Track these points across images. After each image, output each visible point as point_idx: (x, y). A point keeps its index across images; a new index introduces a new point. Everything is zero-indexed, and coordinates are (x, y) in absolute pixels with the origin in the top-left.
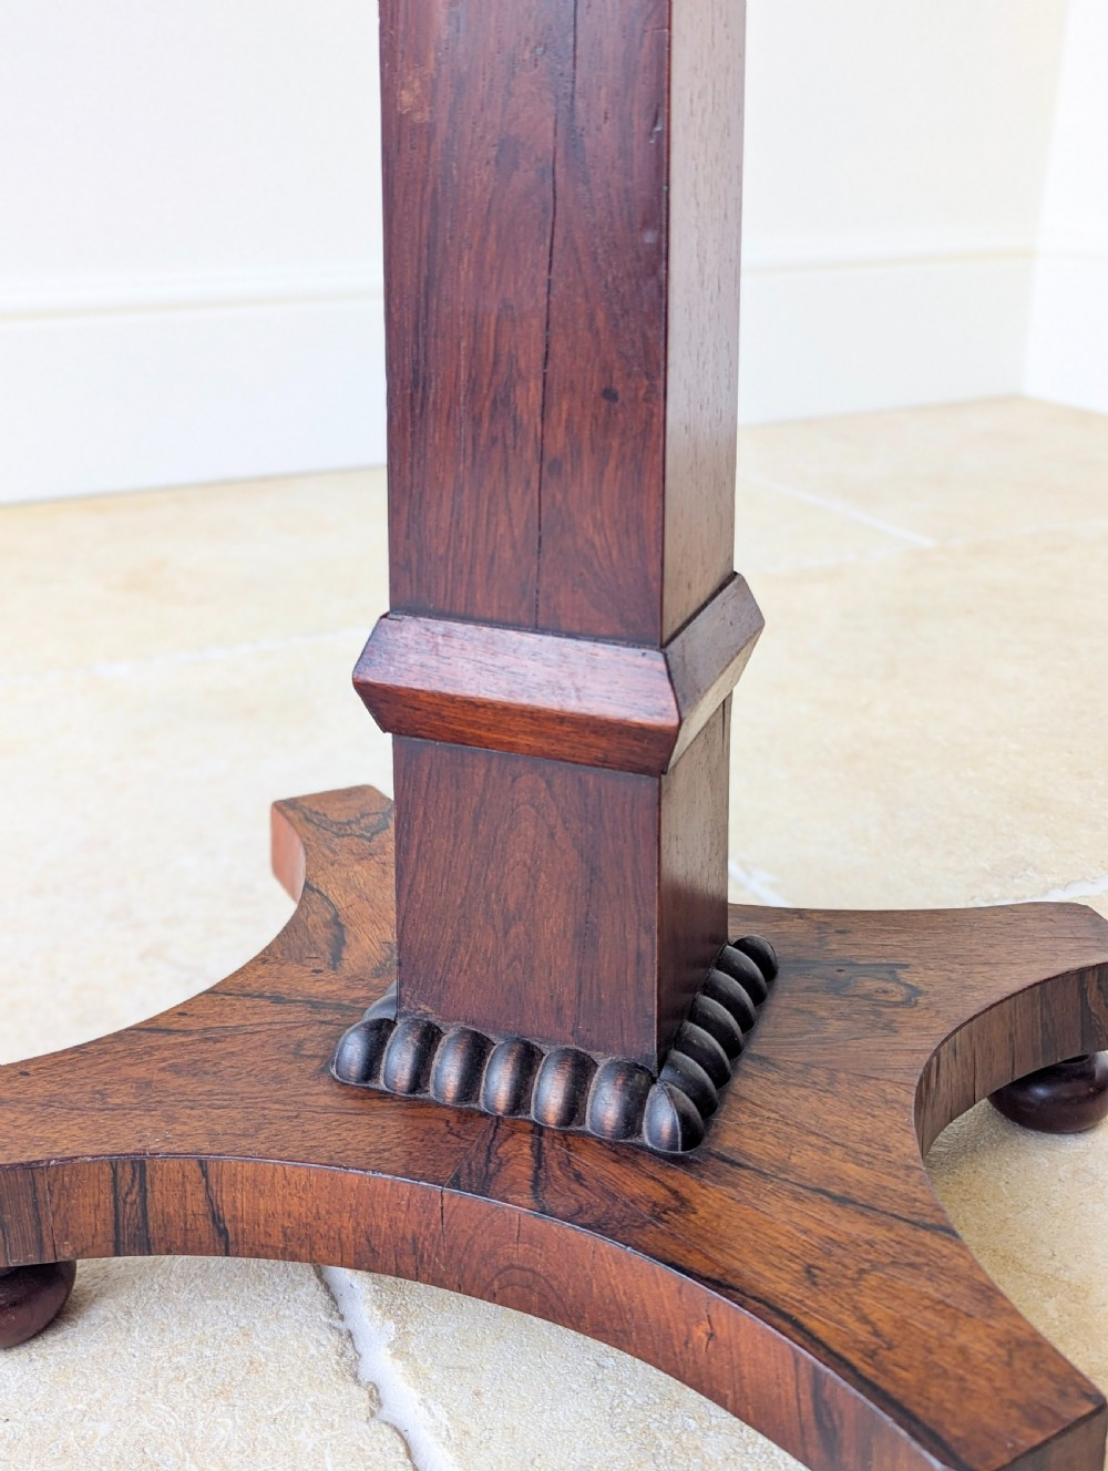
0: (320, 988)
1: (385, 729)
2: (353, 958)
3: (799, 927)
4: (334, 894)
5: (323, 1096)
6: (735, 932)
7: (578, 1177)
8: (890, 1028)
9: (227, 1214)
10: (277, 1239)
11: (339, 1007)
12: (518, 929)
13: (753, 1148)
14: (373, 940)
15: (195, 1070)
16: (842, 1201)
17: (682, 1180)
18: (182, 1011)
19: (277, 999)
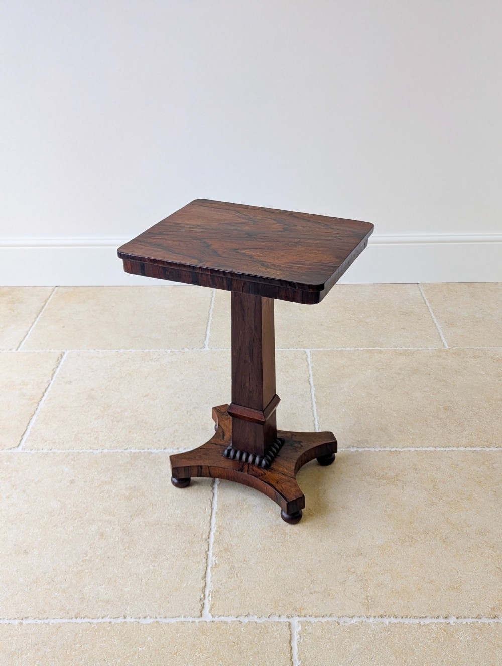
0: (221, 443)
2: (226, 438)
3: (289, 434)
4: (223, 426)
5: (222, 459)
7: (253, 470)
8: (297, 452)
9: (211, 473)
10: (217, 476)
11: (224, 446)
12: (247, 440)
13: (275, 467)
14: (228, 435)
15: (206, 454)
16: (283, 474)
17: (265, 471)
18: (203, 446)
19: (216, 444)
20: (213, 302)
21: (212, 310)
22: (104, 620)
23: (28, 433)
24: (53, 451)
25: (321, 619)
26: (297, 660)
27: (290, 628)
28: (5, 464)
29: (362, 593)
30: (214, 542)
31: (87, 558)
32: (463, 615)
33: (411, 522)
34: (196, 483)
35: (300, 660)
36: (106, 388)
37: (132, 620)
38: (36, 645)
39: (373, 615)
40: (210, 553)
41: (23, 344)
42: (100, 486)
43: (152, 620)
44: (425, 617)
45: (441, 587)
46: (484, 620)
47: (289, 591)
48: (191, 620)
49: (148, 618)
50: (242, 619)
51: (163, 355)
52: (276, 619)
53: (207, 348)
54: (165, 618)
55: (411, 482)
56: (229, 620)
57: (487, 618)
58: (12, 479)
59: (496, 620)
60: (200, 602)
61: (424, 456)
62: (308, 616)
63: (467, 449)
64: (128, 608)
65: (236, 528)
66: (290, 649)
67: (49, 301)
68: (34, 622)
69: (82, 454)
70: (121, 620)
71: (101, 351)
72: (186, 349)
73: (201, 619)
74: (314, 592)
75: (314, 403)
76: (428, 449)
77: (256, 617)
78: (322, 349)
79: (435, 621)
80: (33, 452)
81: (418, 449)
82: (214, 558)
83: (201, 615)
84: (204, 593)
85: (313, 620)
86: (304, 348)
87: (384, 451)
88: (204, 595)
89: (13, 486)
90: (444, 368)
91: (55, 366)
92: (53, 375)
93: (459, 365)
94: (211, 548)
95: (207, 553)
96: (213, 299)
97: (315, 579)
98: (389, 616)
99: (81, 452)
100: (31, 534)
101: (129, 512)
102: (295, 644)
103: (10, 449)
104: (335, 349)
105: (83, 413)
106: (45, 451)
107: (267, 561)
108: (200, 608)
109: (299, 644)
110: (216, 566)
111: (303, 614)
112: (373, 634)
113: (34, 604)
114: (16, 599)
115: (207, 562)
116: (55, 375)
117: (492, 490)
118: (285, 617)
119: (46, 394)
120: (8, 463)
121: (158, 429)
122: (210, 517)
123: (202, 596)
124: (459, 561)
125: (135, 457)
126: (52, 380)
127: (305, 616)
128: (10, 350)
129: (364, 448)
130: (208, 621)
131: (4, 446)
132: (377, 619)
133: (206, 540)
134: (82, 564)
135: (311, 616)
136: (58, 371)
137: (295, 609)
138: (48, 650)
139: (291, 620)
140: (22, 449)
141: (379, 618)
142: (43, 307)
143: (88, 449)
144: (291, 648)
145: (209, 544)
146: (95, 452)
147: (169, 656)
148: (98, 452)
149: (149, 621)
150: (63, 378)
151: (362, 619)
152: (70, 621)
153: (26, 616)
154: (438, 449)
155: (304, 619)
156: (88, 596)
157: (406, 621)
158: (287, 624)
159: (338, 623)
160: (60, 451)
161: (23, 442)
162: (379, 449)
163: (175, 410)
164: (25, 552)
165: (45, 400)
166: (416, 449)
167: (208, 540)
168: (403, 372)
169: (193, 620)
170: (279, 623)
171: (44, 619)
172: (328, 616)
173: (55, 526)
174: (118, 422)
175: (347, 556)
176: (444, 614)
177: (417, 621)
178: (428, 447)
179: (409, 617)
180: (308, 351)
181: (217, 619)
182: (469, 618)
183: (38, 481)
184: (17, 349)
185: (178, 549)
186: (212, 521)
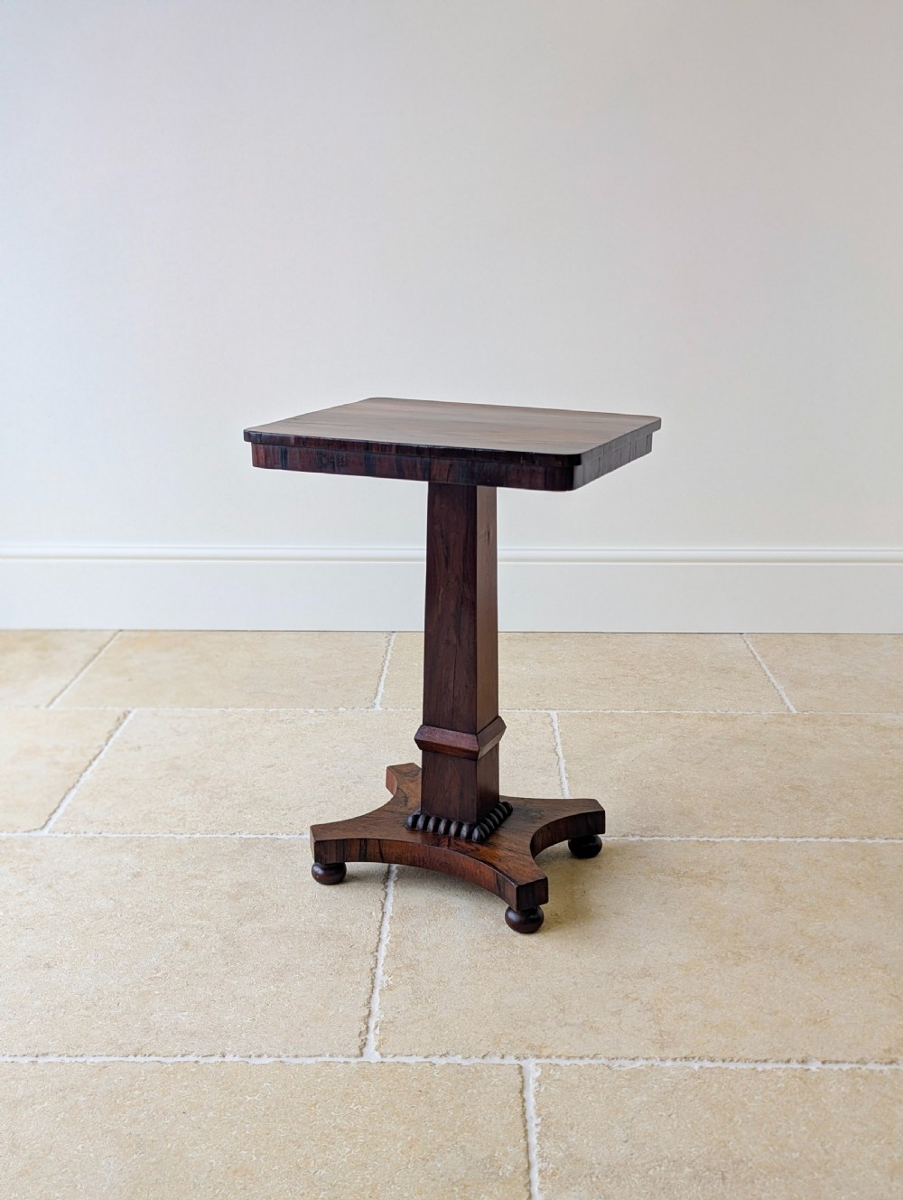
0: (402, 809)
1: (420, 749)
2: (409, 804)
3: (522, 801)
4: (405, 791)
5: (404, 830)
6: (501, 801)
7: (457, 845)
8: (532, 822)
9: (384, 852)
10: (394, 859)
11: (406, 813)
12: (447, 794)
14: (415, 801)
15: (375, 824)
16: (510, 850)
17: (479, 846)
18: (370, 814)
19: (392, 812)
20: (390, 651)
21: (387, 662)
22: (185, 1059)
23: (61, 811)
24: (104, 834)
25: (577, 1061)
26: (535, 1117)
27: (521, 1073)
28: (18, 850)
29: (651, 1027)
30: (387, 956)
31: (158, 975)
32: (834, 1058)
33: (736, 934)
34: (356, 878)
35: (539, 1116)
36: (200, 756)
37: (236, 1059)
38: (61, 1090)
39: (672, 1056)
40: (379, 972)
41: (58, 700)
42: (184, 880)
43: (271, 1060)
44: (765, 1061)
45: (793, 1021)
46: (871, 1066)
47: (520, 1023)
48: (342, 1060)
49: (265, 1056)
50: (434, 1060)
51: (302, 716)
52: (497, 1060)
53: (378, 708)
54: (296, 1056)
55: (736, 881)
56: (412, 1060)
57: (876, 1062)
58: (30, 870)
59: (894, 1066)
60: (359, 1035)
61: (758, 848)
62: (553, 1057)
63: (833, 840)
64: (230, 1043)
65: (425, 938)
66: (521, 1101)
67: (106, 649)
68: (59, 1059)
69: (156, 839)
70: (217, 1059)
71: (193, 709)
72: (342, 709)
73: (359, 1060)
74: (566, 1024)
75: (564, 778)
76: (765, 840)
77: (460, 1057)
78: (576, 712)
79: (784, 1066)
80: (69, 835)
81: (748, 840)
82: (386, 978)
83: (362, 1055)
84: (367, 1023)
85: (563, 1062)
86: (546, 709)
87: (688, 841)
88: (367, 1028)
89: (31, 880)
90: (790, 737)
91: (113, 728)
92: (108, 739)
93: (816, 734)
94: (380, 965)
95: (374, 971)
96: (390, 648)
97: (566, 1007)
98: (699, 1059)
99: (153, 836)
100: (58, 942)
101: (236, 915)
102: (530, 1096)
103: (29, 832)
104: (601, 711)
105: (160, 787)
106: (91, 834)
107: (480, 983)
108: (359, 1043)
109: (537, 1095)
110: (390, 988)
111: (545, 1052)
112: (672, 1082)
113: (59, 1036)
114: (27, 1029)
115: (373, 983)
116: (112, 740)
117: (879, 894)
118: (513, 1057)
119: (95, 763)
120: (24, 850)
121: (290, 809)
122: (379, 924)
123: (364, 1028)
124: (824, 986)
125: (247, 844)
126: (106, 744)
127: (549, 1057)
128: (37, 707)
129: (653, 836)
130: (372, 1062)
131: (19, 827)
132: (678, 1063)
133: (372, 953)
134: (149, 982)
135: (560, 1056)
136: (117, 734)
137: (531, 1047)
138: (82, 1099)
139: (523, 1063)
140: (50, 832)
141: (681, 1060)
142: (95, 656)
143: (165, 833)
144: (524, 1100)
145: (377, 959)
146: (178, 837)
147: (301, 1109)
148: (183, 837)
149: (265, 1060)
150: (126, 742)
151: (650, 1062)
152: (124, 1059)
153: (44, 1052)
154: (782, 840)
155: (548, 1061)
156: (157, 1026)
157: (732, 1066)
158: (517, 1067)
159: (608, 1066)
160: (115, 836)
161: (51, 824)
162: (679, 838)
163: (321, 784)
164: (48, 966)
165: (92, 772)
166: (744, 839)
167: (376, 954)
168: (719, 741)
169: (347, 1060)
170: (503, 1065)
171: (77, 1056)
172: (591, 1056)
173: (103, 932)
174: (221, 799)
175: (623, 978)
176: (800, 1056)
177: (752, 1066)
178: (764, 837)
179: (735, 1060)
180: (554, 714)
181: (389, 1059)
182: (844, 1062)
183: (76, 873)
184: (48, 706)
185: (322, 965)
186: (383, 929)
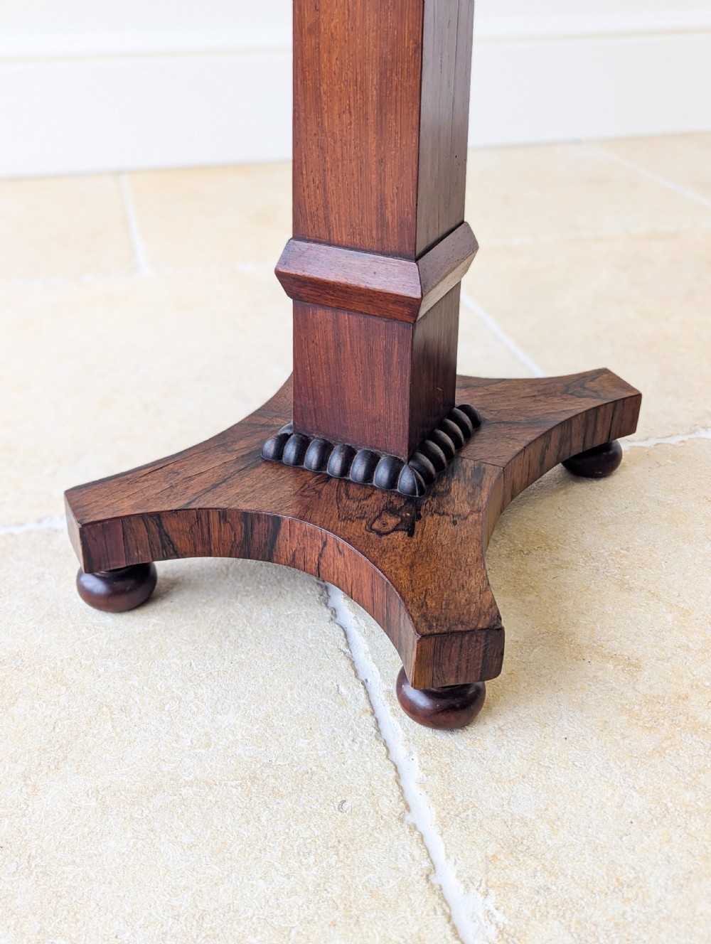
30: (443, 823)
40: (449, 878)
122: (372, 720)
133: (401, 820)
145: (422, 837)
167: (408, 817)
185: (293, 892)
186: (387, 732)
